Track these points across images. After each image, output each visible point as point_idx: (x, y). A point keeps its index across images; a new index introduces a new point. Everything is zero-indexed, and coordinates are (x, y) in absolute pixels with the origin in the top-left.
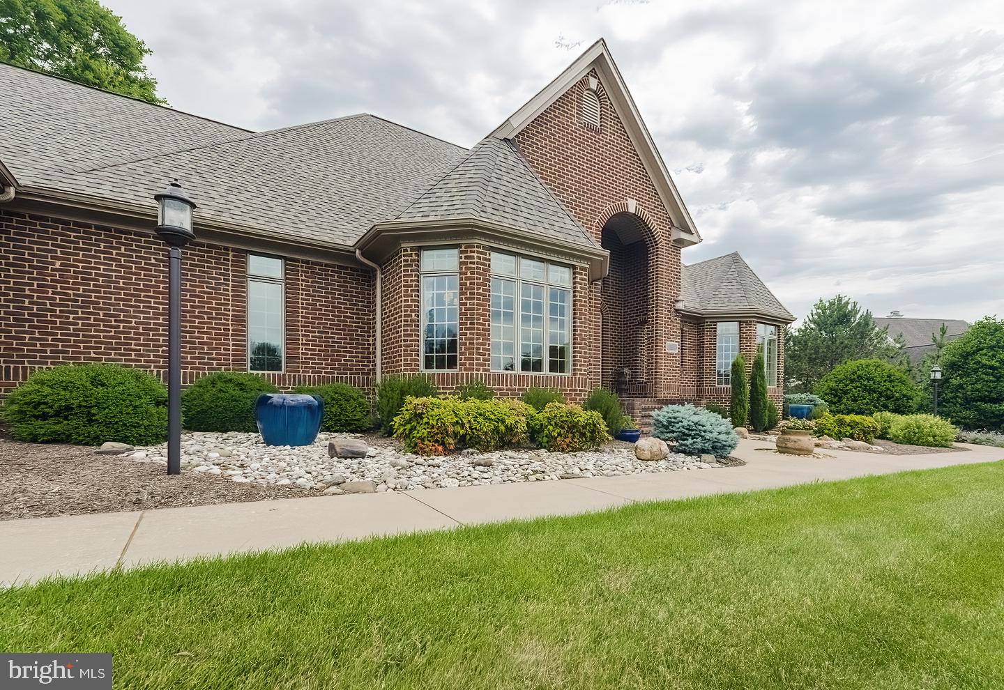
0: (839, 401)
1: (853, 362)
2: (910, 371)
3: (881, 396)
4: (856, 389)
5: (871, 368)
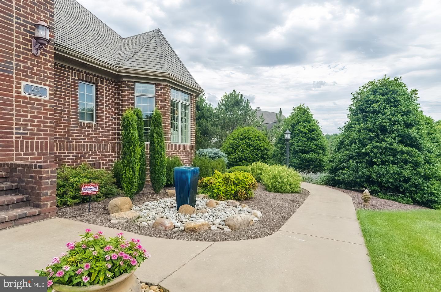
0: (235, 152)
1: (241, 129)
2: (267, 134)
3: (255, 149)
4: (243, 145)
5: (250, 132)
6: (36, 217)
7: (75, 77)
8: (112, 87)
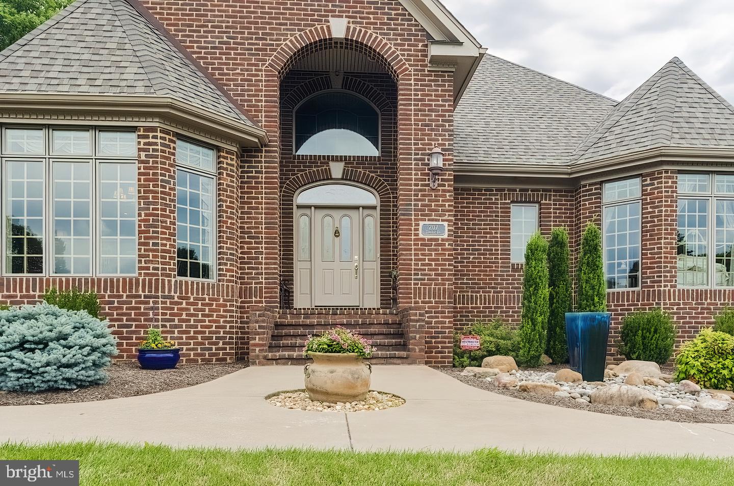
6: (405, 360)
7: (505, 200)
8: (566, 200)
